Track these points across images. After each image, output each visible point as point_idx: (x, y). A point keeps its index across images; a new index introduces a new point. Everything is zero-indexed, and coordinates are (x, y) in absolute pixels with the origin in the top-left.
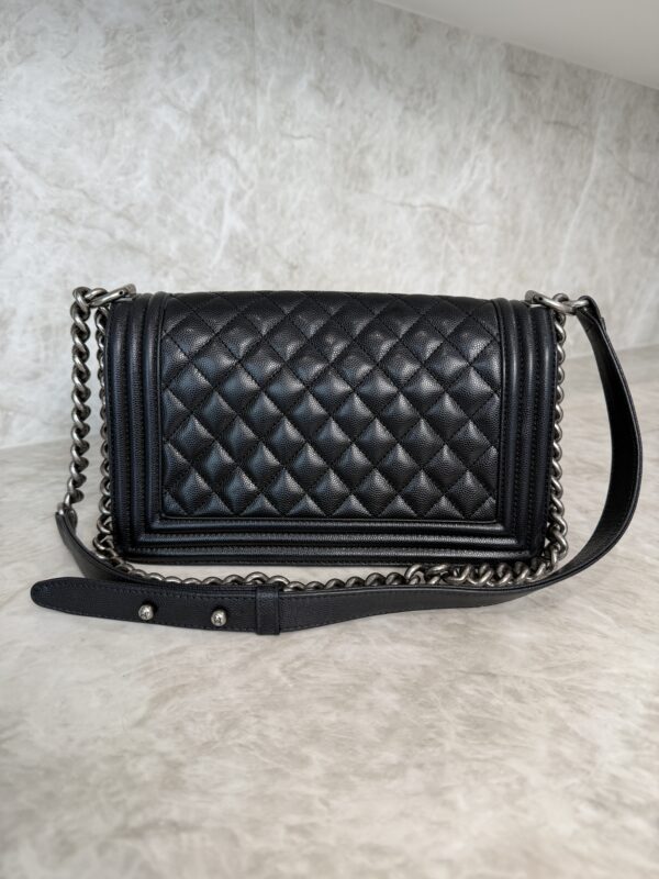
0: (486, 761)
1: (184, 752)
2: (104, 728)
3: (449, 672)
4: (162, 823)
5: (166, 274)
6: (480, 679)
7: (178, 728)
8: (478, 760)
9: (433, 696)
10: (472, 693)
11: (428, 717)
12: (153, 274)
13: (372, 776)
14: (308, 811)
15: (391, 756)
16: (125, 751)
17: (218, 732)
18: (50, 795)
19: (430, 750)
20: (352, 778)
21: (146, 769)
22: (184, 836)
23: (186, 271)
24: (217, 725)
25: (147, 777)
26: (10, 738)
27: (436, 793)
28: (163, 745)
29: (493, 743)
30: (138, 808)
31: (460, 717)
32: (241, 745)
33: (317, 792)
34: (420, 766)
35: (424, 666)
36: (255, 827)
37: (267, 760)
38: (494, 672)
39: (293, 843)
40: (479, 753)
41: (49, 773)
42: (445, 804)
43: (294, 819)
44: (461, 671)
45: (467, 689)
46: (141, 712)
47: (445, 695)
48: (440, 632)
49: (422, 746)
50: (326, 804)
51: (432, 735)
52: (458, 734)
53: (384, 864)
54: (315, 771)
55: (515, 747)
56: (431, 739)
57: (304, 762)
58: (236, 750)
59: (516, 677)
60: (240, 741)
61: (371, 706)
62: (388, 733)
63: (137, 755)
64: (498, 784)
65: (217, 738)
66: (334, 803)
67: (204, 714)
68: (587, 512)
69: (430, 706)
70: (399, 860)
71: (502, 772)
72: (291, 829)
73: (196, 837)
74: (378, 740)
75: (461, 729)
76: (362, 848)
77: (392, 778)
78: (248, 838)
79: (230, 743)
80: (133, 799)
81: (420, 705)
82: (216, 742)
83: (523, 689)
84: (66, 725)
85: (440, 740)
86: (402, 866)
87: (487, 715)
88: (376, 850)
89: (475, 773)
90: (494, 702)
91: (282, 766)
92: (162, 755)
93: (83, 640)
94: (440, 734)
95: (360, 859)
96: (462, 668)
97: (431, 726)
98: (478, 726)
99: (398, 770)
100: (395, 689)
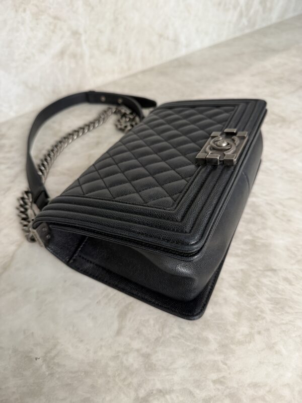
0: (286, 324)
1: (147, 347)
2: (102, 339)
3: (254, 272)
4: (154, 392)
5: (25, 10)
6: (269, 273)
7: (139, 332)
8: (283, 324)
9: (252, 289)
10: (268, 283)
11: (253, 302)
12: (17, 11)
13: (240, 343)
14: (219, 370)
15: (244, 329)
16: (119, 352)
17: (159, 331)
18: (93, 387)
19: (261, 322)
20: (232, 346)
21: (133, 360)
22: (168, 397)
23: (36, 6)
24: (157, 327)
25: (136, 366)
26: (56, 355)
27: (271, 347)
28: (136, 344)
29: (287, 313)
30: (140, 386)
31: (268, 299)
32: (173, 337)
33: (219, 358)
34: (259, 333)
35: (242, 270)
36: (198, 384)
37: (189, 344)
38: (274, 268)
39: (218, 389)
40: (283, 320)
41: (87, 373)
42: (277, 352)
43: (214, 376)
44: (260, 270)
45: (265, 281)
46: (116, 326)
47: (257, 287)
48: (242, 246)
49: (256, 320)
50: (226, 364)
51: (259, 313)
52: (271, 310)
53: (261, 392)
54: (214, 346)
55: (296, 313)
56: (259, 315)
57: (206, 341)
58: (172, 340)
59: (286, 270)
60: (172, 334)
61: (225, 299)
62: (239, 315)
63: (126, 353)
64: (296, 336)
65: (160, 335)
66: (228, 362)
67: (148, 321)
68: (286, 151)
69: (251, 295)
70: (267, 389)
71: (296, 329)
72: (214, 382)
73: (173, 396)
74: (236, 321)
75: (270, 306)
76: (249, 385)
77: (250, 342)
78: (198, 391)
79: (168, 336)
80: (135, 381)
81: (248, 295)
82: (161, 338)
83: (290, 276)
84: (82, 341)
85: (264, 315)
86: (269, 391)
87: (279, 296)
88: (255, 385)
89: (284, 331)
90: (280, 287)
91: (197, 345)
92: (138, 350)
93: (65, 281)
94: (262, 311)
95: (251, 392)
96: (260, 268)
97: (257, 308)
98: (277, 303)
99: (250, 337)
100: (233, 287)
